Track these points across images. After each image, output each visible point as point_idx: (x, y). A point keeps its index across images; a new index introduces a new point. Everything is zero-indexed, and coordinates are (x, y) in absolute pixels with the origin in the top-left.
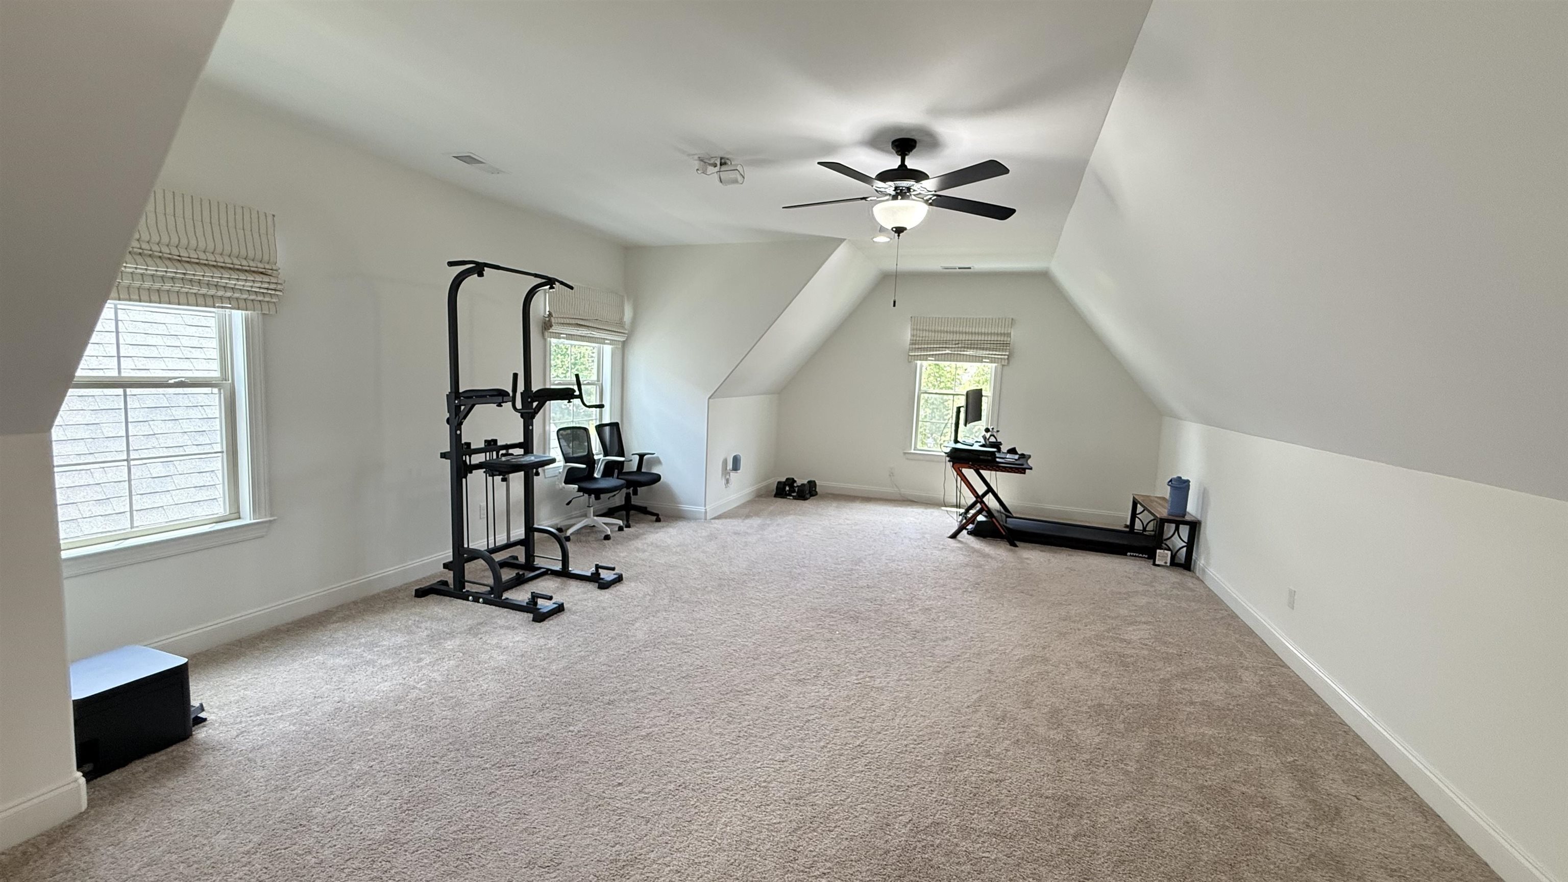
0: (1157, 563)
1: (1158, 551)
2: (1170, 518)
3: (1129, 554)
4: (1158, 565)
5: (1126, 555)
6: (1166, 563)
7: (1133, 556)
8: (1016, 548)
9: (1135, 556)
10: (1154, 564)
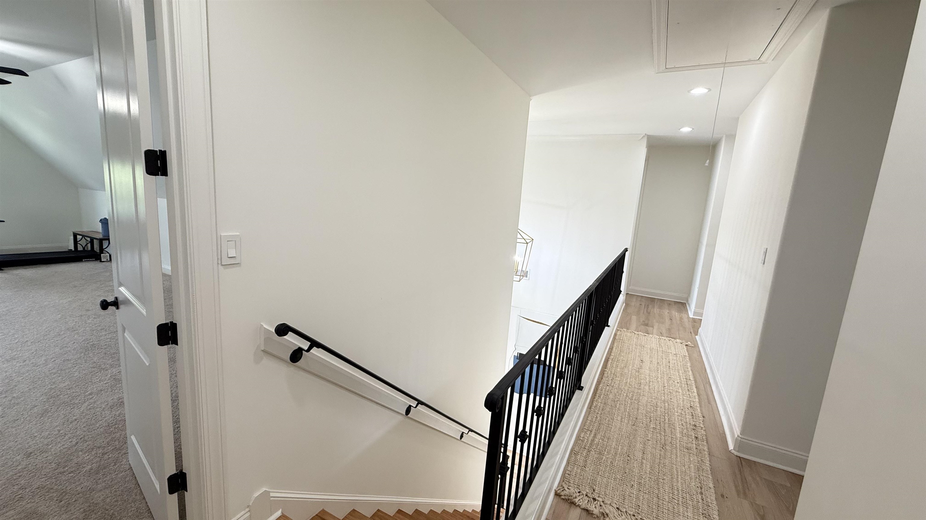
0: (102, 260)
1: (102, 255)
2: (104, 238)
3: (84, 260)
4: (103, 262)
5: (82, 261)
6: (107, 259)
7: (86, 261)
8: (3, 271)
9: (88, 260)
10: (101, 261)
